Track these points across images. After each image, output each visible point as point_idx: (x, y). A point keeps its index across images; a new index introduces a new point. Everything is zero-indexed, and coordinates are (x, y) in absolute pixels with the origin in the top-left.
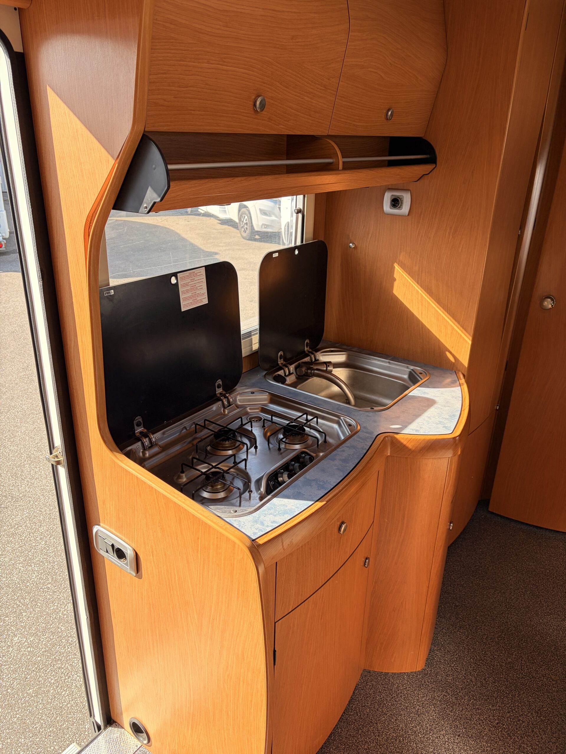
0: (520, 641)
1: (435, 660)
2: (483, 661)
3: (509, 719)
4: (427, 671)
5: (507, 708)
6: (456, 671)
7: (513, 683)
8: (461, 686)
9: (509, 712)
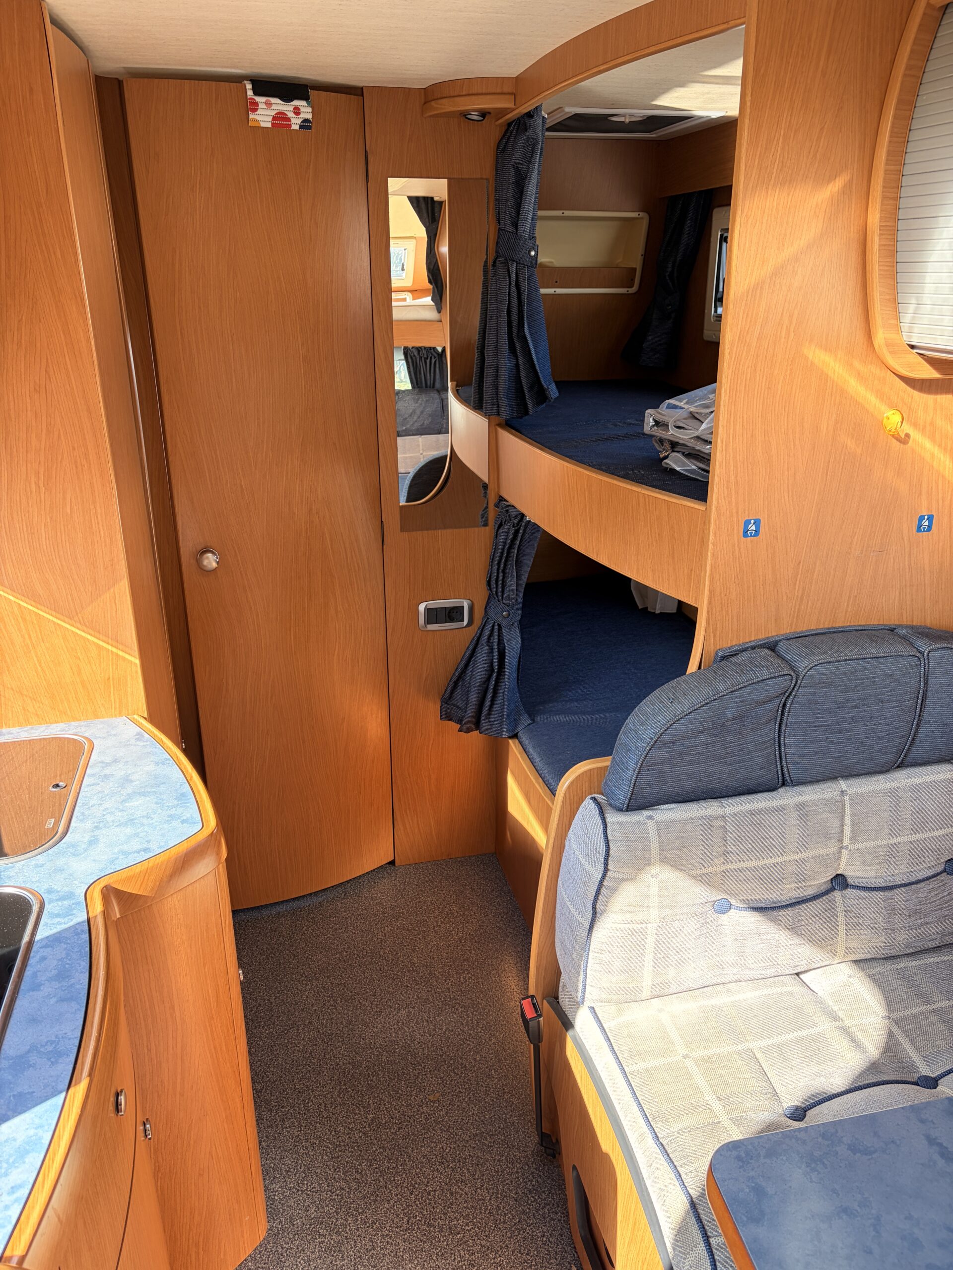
0: (367, 1079)
1: (277, 1200)
2: (340, 1146)
3: (418, 1202)
4: (276, 1227)
5: (406, 1189)
6: (314, 1192)
7: (393, 1146)
8: (334, 1209)
9: (411, 1194)
